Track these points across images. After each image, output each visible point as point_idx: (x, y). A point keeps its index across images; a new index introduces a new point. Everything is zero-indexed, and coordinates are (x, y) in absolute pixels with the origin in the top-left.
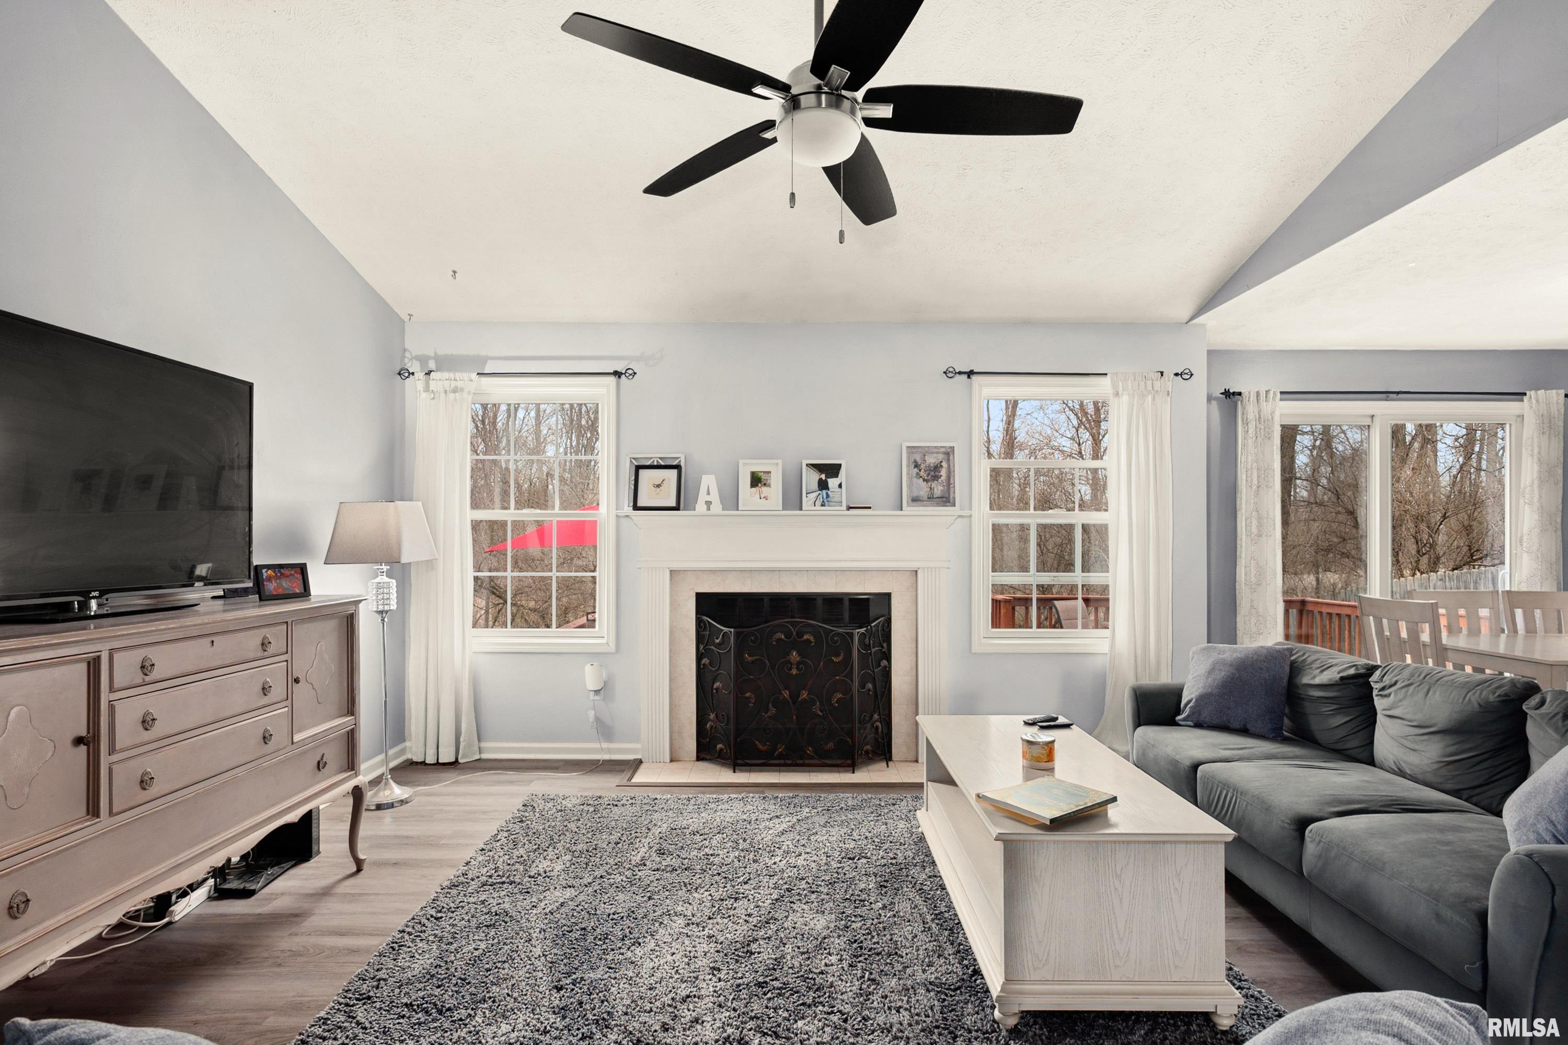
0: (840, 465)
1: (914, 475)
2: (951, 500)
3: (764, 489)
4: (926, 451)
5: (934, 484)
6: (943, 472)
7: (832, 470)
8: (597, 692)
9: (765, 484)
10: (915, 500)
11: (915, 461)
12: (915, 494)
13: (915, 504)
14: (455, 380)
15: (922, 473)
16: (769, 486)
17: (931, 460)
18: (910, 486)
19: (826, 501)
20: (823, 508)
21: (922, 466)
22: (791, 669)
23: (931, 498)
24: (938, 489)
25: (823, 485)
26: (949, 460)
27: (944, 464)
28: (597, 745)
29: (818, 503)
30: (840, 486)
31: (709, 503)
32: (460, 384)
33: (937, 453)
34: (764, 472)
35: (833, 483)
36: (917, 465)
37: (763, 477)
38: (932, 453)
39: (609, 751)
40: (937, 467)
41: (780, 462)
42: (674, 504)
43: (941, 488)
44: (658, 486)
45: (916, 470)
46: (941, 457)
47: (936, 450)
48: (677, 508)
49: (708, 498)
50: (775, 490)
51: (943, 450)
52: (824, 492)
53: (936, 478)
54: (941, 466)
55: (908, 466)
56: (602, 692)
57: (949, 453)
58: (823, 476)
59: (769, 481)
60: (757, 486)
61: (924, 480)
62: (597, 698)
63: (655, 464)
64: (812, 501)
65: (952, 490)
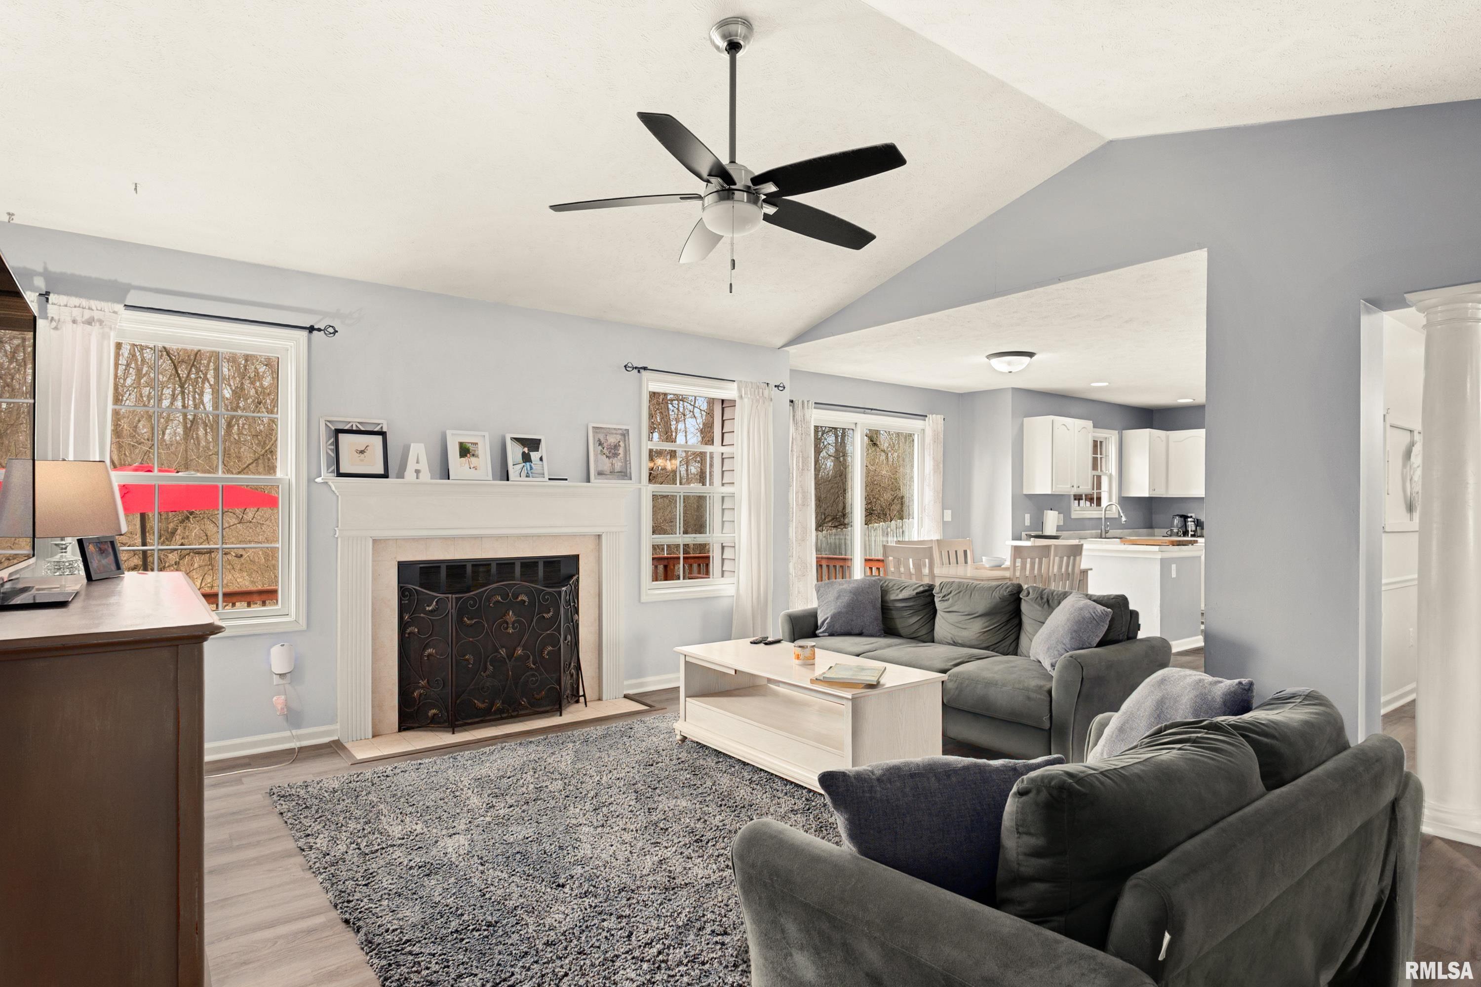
0: (540, 440)
1: (599, 452)
2: (628, 475)
3: (473, 459)
4: (608, 432)
5: (615, 460)
6: (621, 451)
7: (533, 444)
8: (282, 675)
9: (473, 455)
10: (600, 474)
11: (599, 440)
12: (600, 469)
13: (600, 477)
14: (90, 309)
15: (605, 451)
16: (477, 456)
17: (612, 440)
18: (596, 461)
19: (530, 473)
20: (528, 479)
21: (605, 445)
22: (507, 628)
23: (612, 472)
24: (618, 466)
25: (526, 458)
26: (625, 441)
27: (622, 444)
28: (287, 734)
29: (524, 474)
30: (541, 459)
31: (417, 472)
32: (97, 315)
33: (616, 434)
34: (472, 443)
35: (534, 456)
36: (600, 444)
37: (471, 448)
38: (612, 434)
39: (299, 738)
40: (616, 447)
41: (487, 434)
42: (381, 471)
43: (620, 464)
44: (362, 452)
45: (600, 448)
46: (619, 437)
47: (615, 432)
48: (385, 476)
49: (418, 467)
50: (484, 460)
51: (620, 432)
52: (528, 464)
53: (616, 455)
54: (619, 445)
55: (594, 444)
56: (289, 675)
57: (625, 434)
58: (526, 450)
59: (476, 452)
60: (466, 456)
61: (607, 457)
62: (281, 682)
63: (354, 428)
64: (518, 473)
65: (628, 465)
